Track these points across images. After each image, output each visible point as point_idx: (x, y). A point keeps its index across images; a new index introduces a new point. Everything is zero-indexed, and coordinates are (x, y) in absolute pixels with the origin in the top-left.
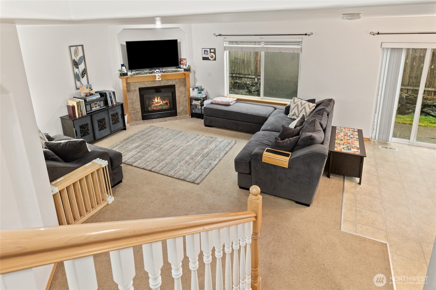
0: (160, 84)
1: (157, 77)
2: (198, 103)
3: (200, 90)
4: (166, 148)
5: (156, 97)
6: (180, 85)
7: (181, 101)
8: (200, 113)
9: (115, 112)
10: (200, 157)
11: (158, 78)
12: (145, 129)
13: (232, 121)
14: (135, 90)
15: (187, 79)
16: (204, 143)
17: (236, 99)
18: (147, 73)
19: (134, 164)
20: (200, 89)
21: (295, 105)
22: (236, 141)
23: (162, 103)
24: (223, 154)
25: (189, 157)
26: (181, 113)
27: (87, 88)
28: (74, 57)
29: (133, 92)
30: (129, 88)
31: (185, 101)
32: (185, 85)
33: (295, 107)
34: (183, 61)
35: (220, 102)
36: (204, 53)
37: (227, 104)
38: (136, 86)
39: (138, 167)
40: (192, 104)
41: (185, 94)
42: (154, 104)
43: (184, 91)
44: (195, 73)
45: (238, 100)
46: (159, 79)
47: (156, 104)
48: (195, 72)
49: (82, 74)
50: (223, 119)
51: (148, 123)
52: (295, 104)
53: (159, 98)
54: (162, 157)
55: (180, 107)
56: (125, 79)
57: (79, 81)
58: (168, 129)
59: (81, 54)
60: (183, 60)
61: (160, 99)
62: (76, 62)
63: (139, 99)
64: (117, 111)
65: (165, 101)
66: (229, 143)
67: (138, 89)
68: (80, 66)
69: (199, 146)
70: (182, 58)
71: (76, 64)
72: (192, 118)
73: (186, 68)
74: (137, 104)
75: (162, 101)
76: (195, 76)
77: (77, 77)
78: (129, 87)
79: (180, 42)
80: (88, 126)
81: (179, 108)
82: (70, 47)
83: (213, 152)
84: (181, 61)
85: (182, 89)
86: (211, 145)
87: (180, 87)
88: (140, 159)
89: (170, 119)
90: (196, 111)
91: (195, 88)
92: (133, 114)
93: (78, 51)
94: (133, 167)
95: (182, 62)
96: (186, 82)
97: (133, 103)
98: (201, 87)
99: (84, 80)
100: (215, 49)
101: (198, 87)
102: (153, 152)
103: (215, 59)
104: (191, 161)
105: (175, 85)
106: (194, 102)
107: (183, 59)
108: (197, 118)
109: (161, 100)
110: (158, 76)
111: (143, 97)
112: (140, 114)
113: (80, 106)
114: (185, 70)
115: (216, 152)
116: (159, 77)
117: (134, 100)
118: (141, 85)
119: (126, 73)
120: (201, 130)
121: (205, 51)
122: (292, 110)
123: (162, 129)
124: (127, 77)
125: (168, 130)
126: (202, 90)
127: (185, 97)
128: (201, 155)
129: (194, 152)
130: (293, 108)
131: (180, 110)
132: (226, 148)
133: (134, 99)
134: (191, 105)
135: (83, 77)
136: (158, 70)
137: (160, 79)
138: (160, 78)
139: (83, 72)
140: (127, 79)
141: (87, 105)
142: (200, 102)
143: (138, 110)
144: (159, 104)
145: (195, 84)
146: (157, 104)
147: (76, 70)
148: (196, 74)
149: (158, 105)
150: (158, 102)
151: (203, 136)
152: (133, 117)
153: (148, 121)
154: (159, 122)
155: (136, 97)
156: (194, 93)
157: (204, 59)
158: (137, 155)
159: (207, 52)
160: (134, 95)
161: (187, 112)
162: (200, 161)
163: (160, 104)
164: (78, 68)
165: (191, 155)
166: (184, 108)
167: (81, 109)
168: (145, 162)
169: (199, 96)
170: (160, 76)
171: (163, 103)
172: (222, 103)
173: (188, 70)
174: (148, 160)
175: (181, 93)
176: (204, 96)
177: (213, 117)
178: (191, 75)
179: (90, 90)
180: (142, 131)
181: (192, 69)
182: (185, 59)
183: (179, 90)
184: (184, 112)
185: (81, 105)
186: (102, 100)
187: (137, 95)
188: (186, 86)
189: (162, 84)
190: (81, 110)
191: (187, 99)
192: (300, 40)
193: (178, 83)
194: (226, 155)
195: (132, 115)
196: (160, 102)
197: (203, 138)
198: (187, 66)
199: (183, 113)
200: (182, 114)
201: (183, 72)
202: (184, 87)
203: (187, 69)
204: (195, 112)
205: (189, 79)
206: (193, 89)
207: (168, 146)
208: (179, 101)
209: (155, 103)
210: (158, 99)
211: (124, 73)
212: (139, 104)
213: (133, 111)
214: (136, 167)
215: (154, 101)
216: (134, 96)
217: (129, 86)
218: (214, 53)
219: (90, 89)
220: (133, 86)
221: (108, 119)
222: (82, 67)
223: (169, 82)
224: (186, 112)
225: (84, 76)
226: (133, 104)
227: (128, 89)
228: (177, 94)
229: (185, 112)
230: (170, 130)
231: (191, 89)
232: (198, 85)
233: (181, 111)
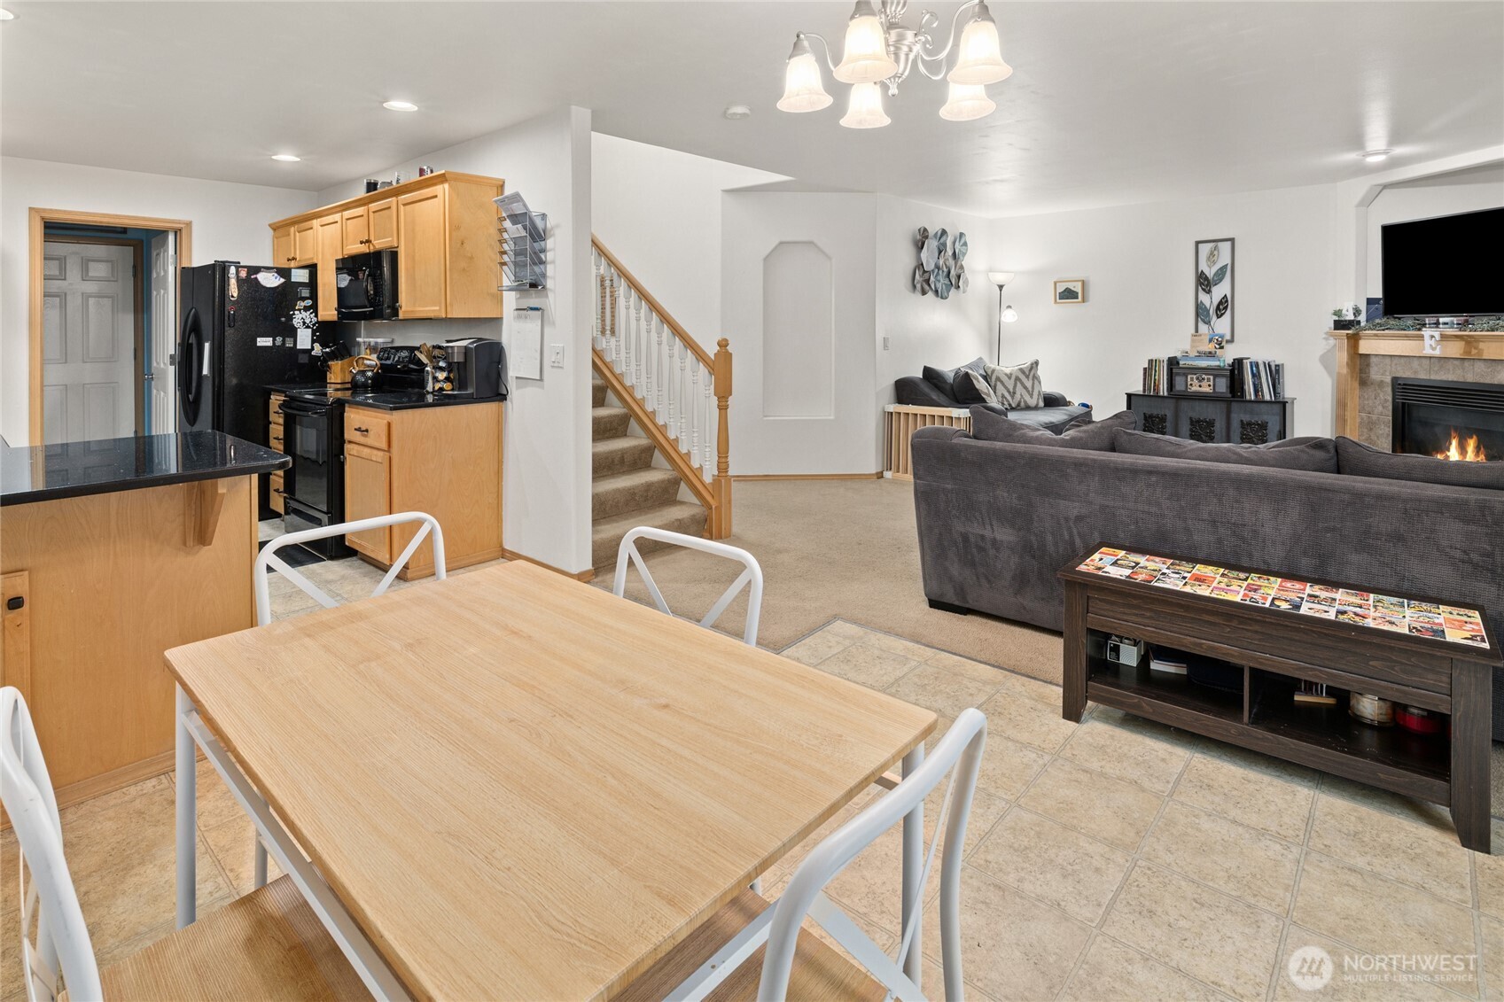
1: (1428, 343)
9: (1257, 419)
11: (1431, 346)
14: (1381, 384)
27: (1211, 341)
28: (1203, 267)
29: (1374, 390)
30: (1365, 374)
49: (1219, 308)
56: (1345, 341)
59: (1223, 260)
62: (1206, 279)
63: (1390, 418)
68: (1214, 289)
71: (1204, 283)
74: (1381, 432)
77: (1203, 314)
78: (1363, 370)
82: (1201, 242)
93: (1215, 253)
113: (1156, 371)
117: (1372, 417)
135: (1219, 316)
137: (1439, 352)
138: (1439, 347)
139: (1220, 303)
141: (1178, 374)
155: (1380, 408)
164: (1209, 292)
167: (1157, 377)
179: (1217, 346)
185: (1157, 369)
186: (1223, 375)
187: (1386, 401)
190: (1155, 379)
216: (1377, 402)
217: (1367, 366)
219: (1219, 344)
220: (1376, 369)
222: (1220, 291)
225: (1223, 314)
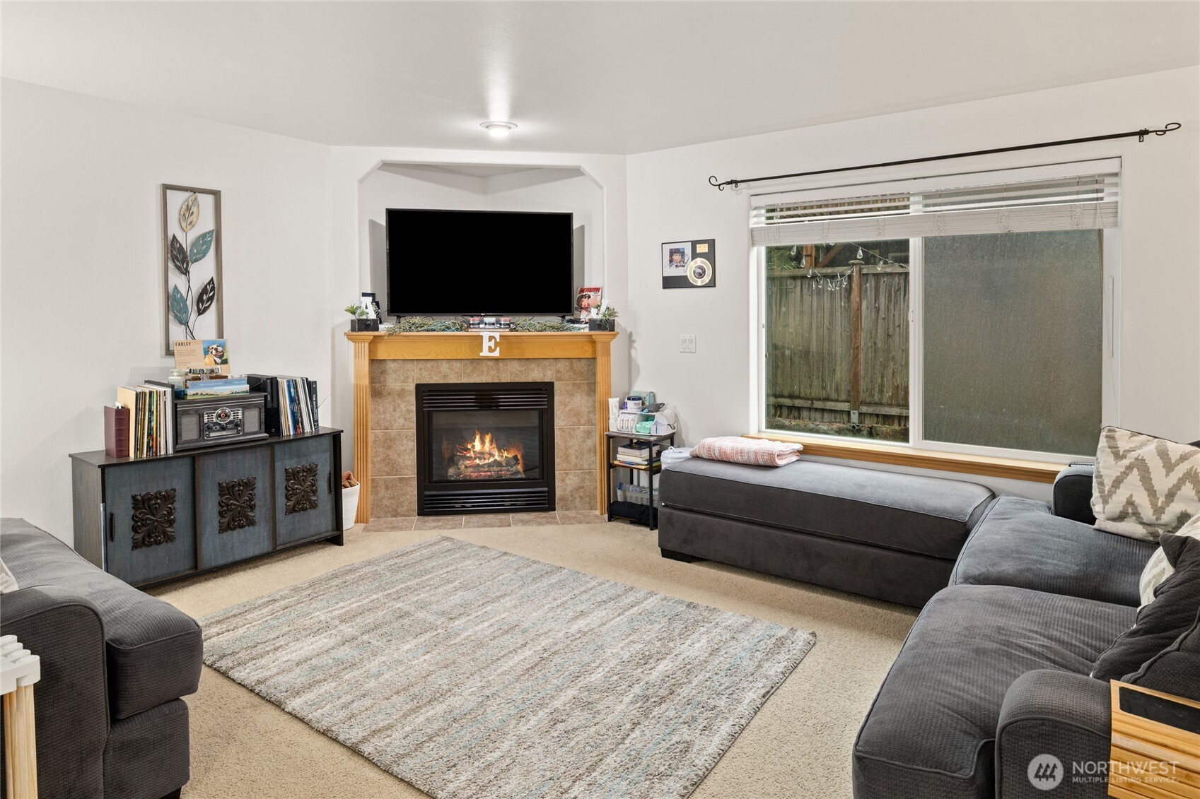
0: (498, 377)
1: (486, 344)
2: (638, 458)
3: (650, 409)
4: (476, 633)
5: (477, 433)
6: (574, 385)
7: (571, 451)
8: (645, 504)
9: (304, 463)
10: (627, 700)
11: (490, 347)
12: (413, 548)
13: (789, 535)
14: (402, 393)
15: (600, 361)
16: (657, 626)
17: (800, 447)
18: (448, 328)
19: (294, 704)
20: (647, 403)
21: (1126, 462)
22: (814, 634)
23: (498, 459)
24: (751, 696)
25: (571, 693)
26: (570, 499)
27: (206, 352)
28: (174, 229)
29: (394, 401)
30: (380, 383)
31: (590, 450)
32: (592, 388)
33: (1125, 474)
34: (589, 297)
35: (729, 451)
36: (671, 261)
37: (761, 462)
38: (407, 378)
39: (302, 720)
40: (616, 462)
41: (590, 422)
42: (471, 457)
43: (585, 410)
44: (634, 341)
45: (807, 452)
46: (491, 350)
47: (475, 459)
48: (634, 338)
49: (200, 300)
50: (745, 525)
51: (435, 528)
52: (1124, 457)
53: (488, 438)
54: (441, 680)
55: (567, 474)
56: (367, 345)
57: (181, 323)
58: (505, 553)
59: (205, 223)
60: (591, 294)
61: (491, 442)
62: (181, 249)
63: (415, 431)
64: (314, 458)
65: (508, 452)
66: (781, 642)
67: (412, 388)
68: (193, 268)
69: (631, 638)
70: (587, 286)
71: (178, 257)
72: (613, 524)
73: (600, 317)
74: (403, 448)
75: (499, 450)
76: (633, 352)
77: (174, 306)
78: (382, 379)
79: (582, 228)
80: (172, 503)
81: (563, 480)
82: (166, 187)
83: (701, 677)
84: (582, 296)
85: (580, 401)
86: (688, 642)
87: (573, 395)
88: (335, 676)
89: (523, 521)
90: (628, 494)
91: (629, 399)
92: (387, 488)
93: (194, 209)
94: (284, 718)
95: (585, 302)
96: (595, 374)
97: (388, 443)
98: (653, 395)
99: (204, 326)
100: (714, 240)
101: (643, 396)
102: (406, 647)
103: (712, 284)
104: (579, 717)
105: (552, 384)
106: (625, 456)
107: (590, 290)
108: (632, 523)
109: (494, 445)
110: (491, 338)
111: (430, 421)
112: (411, 493)
113: (151, 411)
114: (596, 325)
115: (715, 678)
116: (492, 344)
117: (393, 433)
118: (425, 374)
119: (373, 320)
120: (645, 570)
121: (672, 252)
122: (1111, 493)
123: (482, 553)
124: (375, 336)
125: (505, 558)
126: (658, 407)
127: (589, 433)
128: (637, 690)
129: (601, 669)
130: (1117, 483)
131: (569, 489)
132: (766, 665)
133: (396, 425)
134: (611, 466)
135: (200, 312)
136: (492, 320)
137: (496, 354)
138: (498, 348)
139: (204, 291)
140: (374, 343)
141: (186, 413)
142: (645, 453)
143: (406, 471)
144: (487, 461)
145: (630, 385)
146: (480, 459)
147: (176, 280)
148: (635, 345)
149: (482, 462)
150: (482, 453)
151: (651, 594)
152: (385, 502)
153: (439, 521)
154: (479, 527)
155: (402, 421)
156: (623, 421)
157: (669, 283)
158: (334, 654)
159: (683, 254)
160: (395, 411)
161: (595, 496)
162: (628, 726)
163: (492, 459)
164: (185, 272)
165: (582, 682)
166: (583, 480)
167: (154, 424)
168: (349, 698)
169: (646, 430)
170: (498, 340)
171: (502, 456)
172: (740, 460)
173: (606, 325)
174: (372, 684)
175: (575, 419)
176: (664, 431)
177: (701, 517)
178: (616, 345)
179: (219, 360)
180: (399, 553)
181: (620, 321)
182: (598, 290)
183: (566, 405)
184: (580, 497)
185: (154, 408)
186: (255, 406)
187: (409, 411)
188: (594, 391)
189: (506, 378)
190: (150, 429)
191: (595, 446)
192: (1112, 166)
193: (567, 376)
194: (769, 703)
195: (382, 492)
196: (491, 455)
197: (649, 603)
198: (603, 309)
199: (578, 499)
200: (575, 507)
201: (587, 330)
202: (589, 395)
203: (601, 321)
204: (625, 497)
205: (609, 361)
206: (623, 406)
207: (486, 624)
208: (567, 449)
209: (472, 454)
210: (483, 442)
211: (367, 320)
212: (412, 450)
213: (388, 474)
214: (296, 717)
215: (469, 447)
216: (397, 414)
217: (382, 373)
218: (711, 256)
219: (221, 357)
220: (394, 376)
221: (268, 485)
222: (202, 272)
223: (533, 370)
224: (592, 497)
225: (206, 309)
226: (389, 447)
227: (377, 385)
228: (560, 422)
229: (587, 499)
230: (512, 559)
231: (613, 402)
232: (639, 388)
233: (571, 491)
